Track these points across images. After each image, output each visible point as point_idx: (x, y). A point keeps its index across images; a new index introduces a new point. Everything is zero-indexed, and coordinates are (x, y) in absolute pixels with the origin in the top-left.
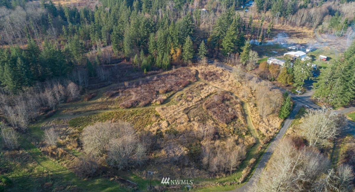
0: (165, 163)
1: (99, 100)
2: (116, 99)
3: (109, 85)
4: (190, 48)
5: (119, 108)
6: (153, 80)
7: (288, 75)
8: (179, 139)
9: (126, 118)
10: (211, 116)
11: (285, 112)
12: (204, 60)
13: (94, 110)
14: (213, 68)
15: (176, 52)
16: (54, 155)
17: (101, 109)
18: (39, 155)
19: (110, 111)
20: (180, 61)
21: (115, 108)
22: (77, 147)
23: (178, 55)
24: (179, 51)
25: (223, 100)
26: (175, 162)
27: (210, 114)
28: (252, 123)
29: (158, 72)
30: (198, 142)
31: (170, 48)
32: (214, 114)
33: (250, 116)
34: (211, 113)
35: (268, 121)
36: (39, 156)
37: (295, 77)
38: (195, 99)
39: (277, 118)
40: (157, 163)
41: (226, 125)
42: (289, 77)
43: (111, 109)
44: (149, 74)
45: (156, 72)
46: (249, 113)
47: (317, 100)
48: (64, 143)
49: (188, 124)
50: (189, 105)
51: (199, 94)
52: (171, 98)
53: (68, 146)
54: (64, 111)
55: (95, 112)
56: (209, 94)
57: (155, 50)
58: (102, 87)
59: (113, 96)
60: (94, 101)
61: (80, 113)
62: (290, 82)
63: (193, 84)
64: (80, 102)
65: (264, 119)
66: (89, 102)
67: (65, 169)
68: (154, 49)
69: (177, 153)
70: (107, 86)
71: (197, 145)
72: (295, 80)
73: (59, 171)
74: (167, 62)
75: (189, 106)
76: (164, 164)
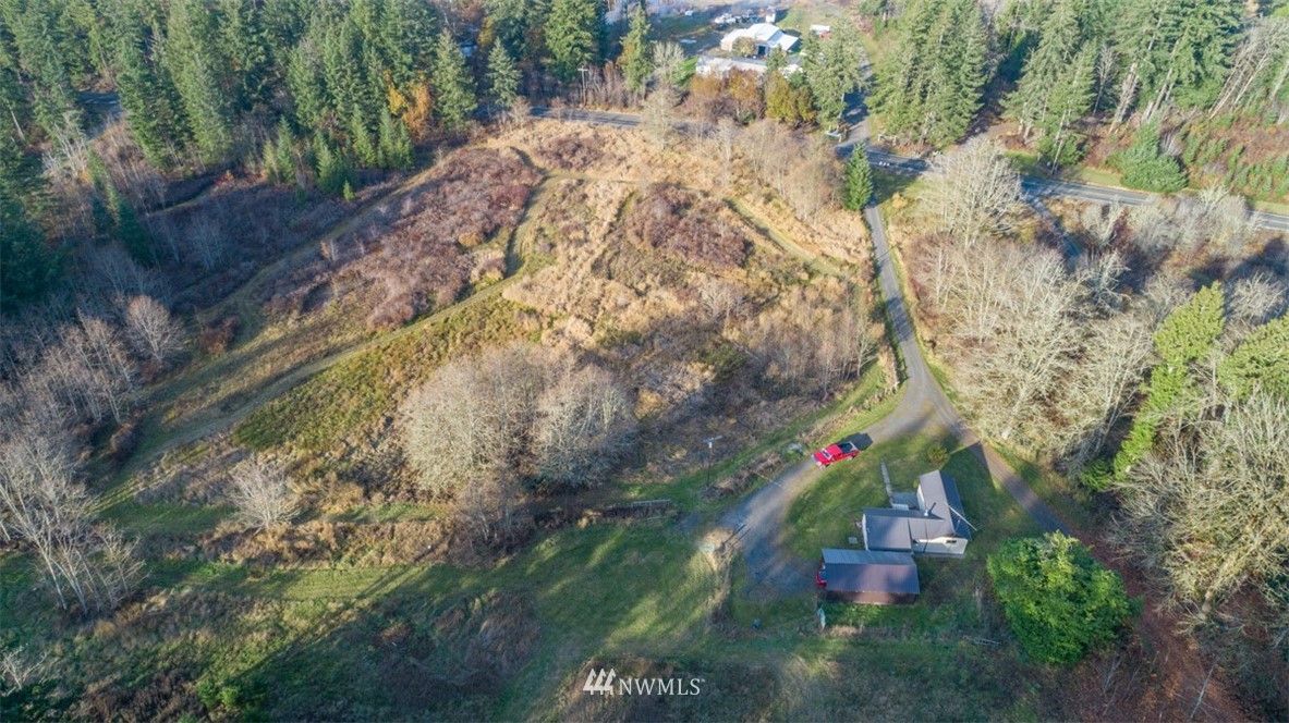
0: (679, 422)
1: (272, 333)
2: (328, 309)
3: (252, 274)
4: (459, 75)
5: (374, 333)
6: (404, 212)
7: (796, 93)
8: (658, 350)
9: (435, 354)
10: (683, 263)
11: (860, 190)
12: (519, 109)
13: (290, 371)
14: (555, 128)
15: (411, 100)
16: (306, 551)
17: (311, 359)
18: (246, 576)
19: (353, 356)
20: (436, 131)
21: (361, 340)
22: (367, 495)
23: (422, 108)
24: (421, 95)
25: (677, 209)
26: (704, 408)
27: (673, 257)
28: (794, 244)
29: (389, 184)
30: (717, 338)
31: (384, 92)
32: (686, 254)
33: (776, 231)
34: (677, 255)
35: (829, 228)
36: (250, 579)
37: (816, 93)
38: (596, 233)
39: (843, 212)
40: (660, 432)
41: (743, 272)
42: (801, 99)
43: (348, 346)
44: (368, 196)
45: (382, 185)
46: (766, 223)
47: (891, 142)
48: (300, 504)
49: (645, 302)
50: (592, 253)
51: (589, 215)
52: (516, 250)
53: (324, 508)
54: (172, 414)
55: (299, 374)
56: (616, 204)
57: (324, 111)
58: (232, 291)
59: (310, 303)
60: (255, 344)
61: (241, 398)
62: (808, 111)
63: (543, 190)
64: (199, 366)
65: (814, 227)
66: (236, 352)
67: (399, 570)
68: (322, 105)
69: (688, 386)
70: (247, 280)
71: (717, 345)
72: (818, 104)
73: (385, 584)
74: (404, 143)
75: (596, 256)
76: (679, 427)
